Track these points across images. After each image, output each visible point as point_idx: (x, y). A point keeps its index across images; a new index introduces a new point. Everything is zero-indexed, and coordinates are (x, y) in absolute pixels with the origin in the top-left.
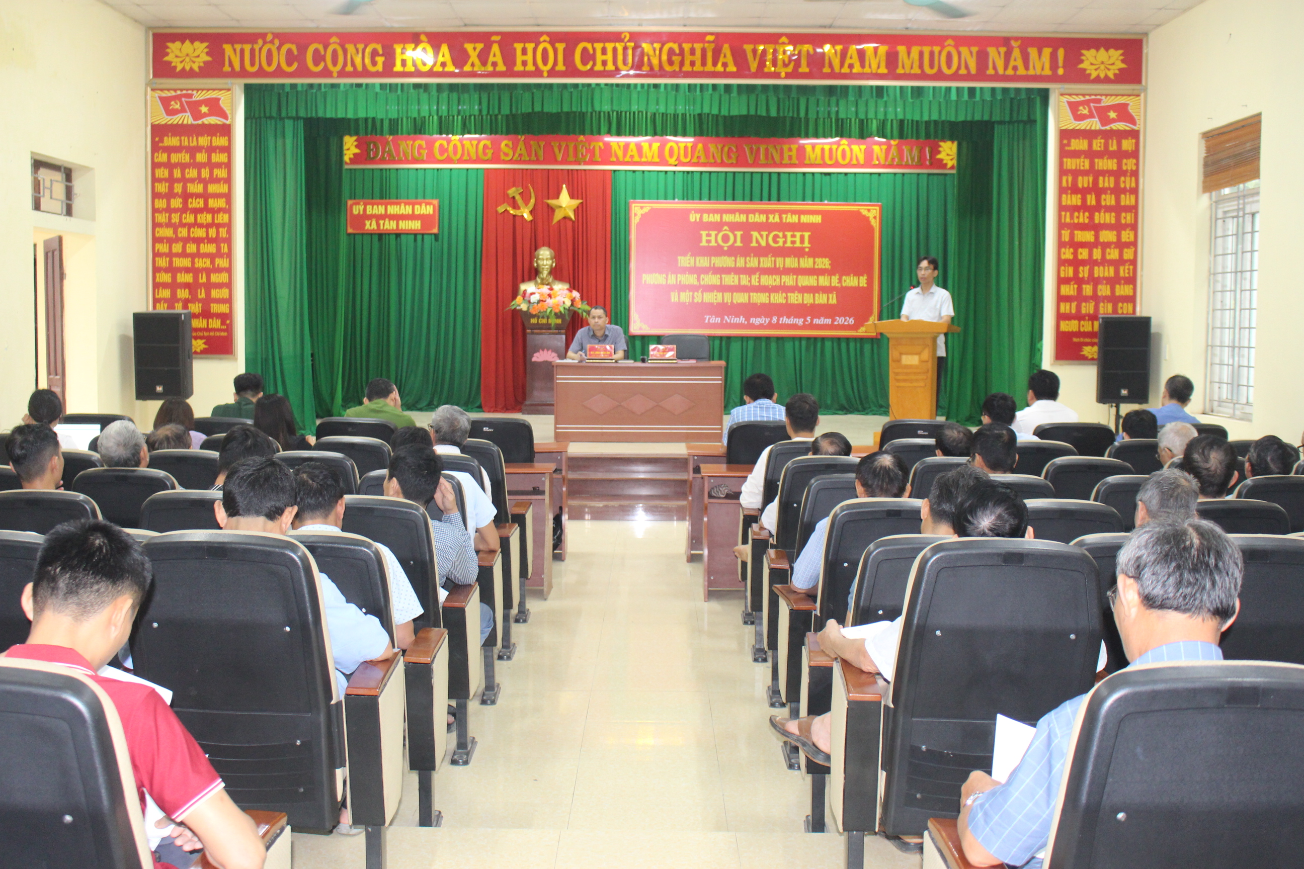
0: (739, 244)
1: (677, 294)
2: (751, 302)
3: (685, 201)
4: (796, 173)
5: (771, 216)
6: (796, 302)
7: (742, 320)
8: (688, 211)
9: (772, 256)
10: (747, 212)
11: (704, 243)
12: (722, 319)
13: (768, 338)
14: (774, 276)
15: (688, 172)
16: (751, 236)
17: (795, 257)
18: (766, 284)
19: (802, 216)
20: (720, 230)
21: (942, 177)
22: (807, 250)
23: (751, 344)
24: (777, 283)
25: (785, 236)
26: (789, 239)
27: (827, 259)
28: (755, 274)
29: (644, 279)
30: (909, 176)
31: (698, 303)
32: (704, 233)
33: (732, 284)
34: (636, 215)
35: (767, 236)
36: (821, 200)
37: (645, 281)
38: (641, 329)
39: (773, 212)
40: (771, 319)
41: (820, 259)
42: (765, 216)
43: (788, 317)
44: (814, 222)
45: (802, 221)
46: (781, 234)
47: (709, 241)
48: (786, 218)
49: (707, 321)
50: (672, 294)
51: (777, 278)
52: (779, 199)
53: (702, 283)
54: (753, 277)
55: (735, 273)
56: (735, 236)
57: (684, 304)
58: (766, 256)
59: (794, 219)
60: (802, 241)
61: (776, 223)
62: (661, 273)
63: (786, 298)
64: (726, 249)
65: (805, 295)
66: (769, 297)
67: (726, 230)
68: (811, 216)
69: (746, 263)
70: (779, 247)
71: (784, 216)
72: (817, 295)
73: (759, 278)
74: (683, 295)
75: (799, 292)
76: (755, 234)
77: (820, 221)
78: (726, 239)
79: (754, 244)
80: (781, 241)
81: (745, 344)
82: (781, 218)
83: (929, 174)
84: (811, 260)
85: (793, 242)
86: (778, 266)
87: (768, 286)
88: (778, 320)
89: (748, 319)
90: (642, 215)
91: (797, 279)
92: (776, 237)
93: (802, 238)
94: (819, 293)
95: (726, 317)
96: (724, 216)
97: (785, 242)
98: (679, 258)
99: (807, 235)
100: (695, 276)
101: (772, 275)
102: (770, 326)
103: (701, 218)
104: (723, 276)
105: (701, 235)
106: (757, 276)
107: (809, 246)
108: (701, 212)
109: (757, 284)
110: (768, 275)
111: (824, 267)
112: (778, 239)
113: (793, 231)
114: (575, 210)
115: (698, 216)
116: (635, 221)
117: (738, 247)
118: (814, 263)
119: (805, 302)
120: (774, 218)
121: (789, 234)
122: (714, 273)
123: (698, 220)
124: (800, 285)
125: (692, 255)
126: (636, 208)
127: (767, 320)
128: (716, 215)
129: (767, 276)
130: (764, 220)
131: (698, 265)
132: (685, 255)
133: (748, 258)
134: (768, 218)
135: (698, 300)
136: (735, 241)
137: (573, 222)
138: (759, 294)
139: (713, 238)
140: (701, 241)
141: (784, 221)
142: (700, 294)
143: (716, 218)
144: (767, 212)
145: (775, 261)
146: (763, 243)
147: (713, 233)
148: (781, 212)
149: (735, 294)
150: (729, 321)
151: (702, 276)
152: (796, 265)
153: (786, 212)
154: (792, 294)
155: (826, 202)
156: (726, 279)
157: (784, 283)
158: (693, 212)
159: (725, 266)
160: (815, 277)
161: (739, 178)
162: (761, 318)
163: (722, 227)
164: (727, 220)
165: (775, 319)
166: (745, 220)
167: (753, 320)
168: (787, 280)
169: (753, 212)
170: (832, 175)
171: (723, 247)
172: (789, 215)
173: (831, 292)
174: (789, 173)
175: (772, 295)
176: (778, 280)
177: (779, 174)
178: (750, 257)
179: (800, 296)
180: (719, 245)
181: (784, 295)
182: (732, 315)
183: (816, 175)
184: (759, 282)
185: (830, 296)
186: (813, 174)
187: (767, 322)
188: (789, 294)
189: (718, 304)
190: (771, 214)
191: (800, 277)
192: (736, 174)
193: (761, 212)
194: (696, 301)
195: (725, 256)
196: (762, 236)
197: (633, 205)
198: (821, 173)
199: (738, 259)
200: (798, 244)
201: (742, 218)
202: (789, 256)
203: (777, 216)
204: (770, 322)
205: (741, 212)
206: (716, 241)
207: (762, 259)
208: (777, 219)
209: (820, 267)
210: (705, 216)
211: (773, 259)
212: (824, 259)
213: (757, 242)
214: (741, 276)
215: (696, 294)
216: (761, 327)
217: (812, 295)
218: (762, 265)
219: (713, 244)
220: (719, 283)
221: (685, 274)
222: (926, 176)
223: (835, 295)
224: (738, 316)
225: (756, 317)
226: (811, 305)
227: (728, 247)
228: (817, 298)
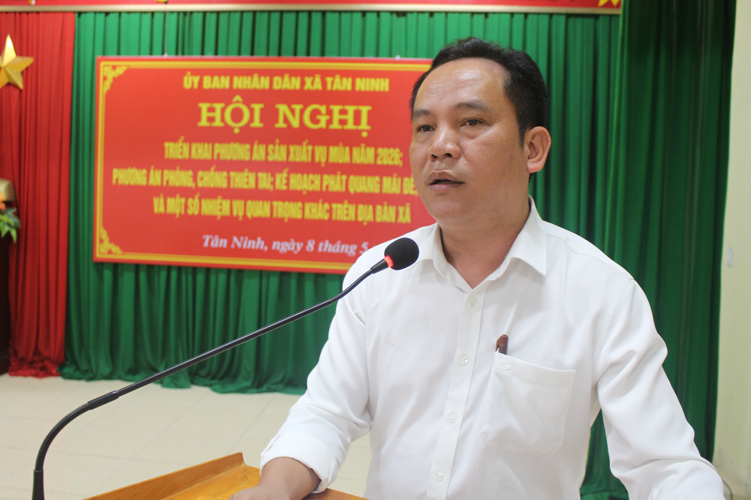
0: (257, 123)
1: (162, 200)
2: (275, 215)
3: (180, 56)
4: (352, 12)
5: (308, 80)
6: (345, 219)
7: (259, 244)
8: (182, 72)
9: (308, 144)
10: (271, 73)
11: (204, 123)
12: (230, 242)
13: (301, 275)
14: (311, 176)
15: (185, 13)
16: (277, 111)
17: (345, 145)
18: (299, 188)
19: (358, 81)
20: (228, 102)
21: (591, 21)
22: (365, 134)
23: (274, 281)
24: (316, 187)
25: (330, 112)
26: (337, 117)
27: (397, 150)
28: (281, 171)
29: (115, 177)
30: (535, 17)
31: (193, 215)
32: (204, 107)
33: (246, 187)
34: (105, 79)
35: (302, 112)
36: (390, 55)
37: (117, 180)
38: (110, 252)
39: (311, 73)
40: (305, 244)
41: (386, 150)
42: (299, 79)
43: (333, 242)
44: (377, 89)
45: (357, 88)
46: (323, 109)
47: (211, 119)
48: (333, 83)
49: (206, 244)
50: (156, 200)
51: (316, 178)
52: (323, 53)
53: (200, 184)
54: (278, 176)
55: (251, 170)
56: (252, 111)
57: (173, 216)
58: (299, 142)
59: (345, 84)
60: (357, 120)
61: (317, 91)
62: (139, 167)
63: (330, 211)
64: (237, 131)
65: (361, 207)
66: (303, 209)
67: (237, 102)
68: (373, 80)
69: (267, 154)
70: (320, 129)
71: (329, 80)
72: (379, 207)
73: (288, 179)
74: (171, 202)
75: (350, 202)
76: (283, 108)
77: (387, 89)
78: (237, 115)
79: (281, 124)
80: (323, 119)
81: (264, 280)
82: (324, 84)
83: (569, 16)
84: (371, 151)
85: (343, 122)
86: (317, 160)
87: (301, 192)
88: (316, 246)
89: (268, 244)
90: (115, 79)
91: (347, 181)
92: (315, 114)
93: (357, 115)
94: (383, 205)
95: (235, 239)
96: (236, 79)
97: (329, 122)
98: (167, 144)
99: (365, 110)
100: (190, 173)
101: (308, 174)
102: (304, 255)
103: (201, 83)
104: (232, 174)
105: (199, 110)
106: (285, 175)
107: (368, 128)
108: (201, 73)
109: (284, 188)
110: (302, 174)
111: (391, 163)
112: (319, 117)
113: (344, 104)
114: (22, 73)
115: (196, 79)
116: (104, 87)
117: (256, 129)
118: (376, 156)
119: (360, 219)
120: (313, 83)
121: (336, 109)
122: (218, 169)
123: (196, 86)
124: (352, 190)
125: (185, 141)
126: (106, 69)
127: (299, 246)
128: (223, 78)
129: (299, 176)
130: (298, 87)
131: (194, 156)
132: (175, 140)
133: (271, 147)
134: (303, 83)
135: (193, 210)
136: (251, 120)
137: (21, 91)
138: (287, 203)
139: (217, 115)
140: (199, 119)
141: (329, 87)
142: (196, 201)
143: (223, 83)
144: (302, 74)
145: (313, 152)
146: (295, 124)
147: (218, 107)
148: (325, 74)
149: (249, 203)
150: (239, 245)
151: (200, 174)
152: (347, 159)
153: (332, 73)
154: (339, 206)
155: (398, 58)
156: (237, 180)
157: (327, 187)
158: (189, 73)
159: (235, 158)
160: (377, 179)
161: (262, 19)
162: (289, 241)
163: (233, 97)
164: (240, 87)
165: (311, 245)
166: (267, 86)
167: (276, 245)
168: (332, 183)
169: (281, 73)
170: (409, 15)
171: (232, 128)
172: (337, 79)
173: (403, 204)
174: (340, 12)
175: (308, 206)
176: (317, 182)
177: (324, 13)
178: (274, 144)
179: (352, 208)
180: (226, 126)
181: (327, 206)
182: (244, 236)
183: (382, 15)
184: (288, 184)
185: (401, 209)
186: (378, 13)
187: (299, 248)
188: (334, 206)
189: (223, 218)
190: (309, 76)
191: (352, 178)
192: (258, 15)
193: (293, 73)
194: (190, 212)
195: (235, 142)
196: (293, 111)
197: (102, 64)
198: (392, 12)
199: (255, 147)
200: (350, 126)
201: (264, 83)
202: (336, 144)
203: (318, 79)
204: (303, 249)
205: (262, 73)
206: (223, 119)
207: (292, 148)
208: (318, 85)
209: (385, 162)
210: (207, 80)
211: (310, 148)
212: (391, 150)
213: (286, 120)
214: (260, 175)
215: (190, 201)
216: (289, 256)
217: (371, 207)
218: (292, 158)
219: (218, 123)
220: (225, 185)
221: (175, 169)
222: (563, 19)
223: (408, 210)
224: (253, 237)
225: (281, 240)
226: (369, 223)
227: (241, 129)
228: (378, 213)
